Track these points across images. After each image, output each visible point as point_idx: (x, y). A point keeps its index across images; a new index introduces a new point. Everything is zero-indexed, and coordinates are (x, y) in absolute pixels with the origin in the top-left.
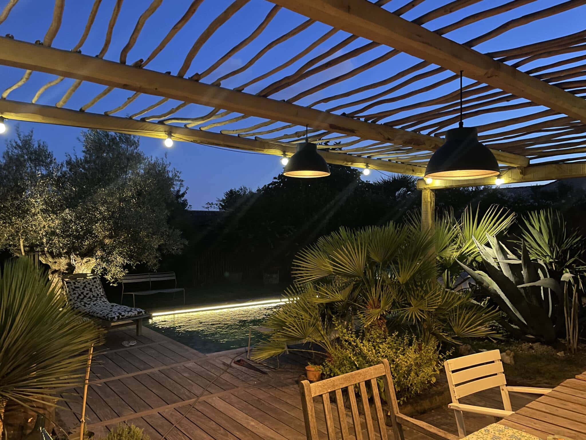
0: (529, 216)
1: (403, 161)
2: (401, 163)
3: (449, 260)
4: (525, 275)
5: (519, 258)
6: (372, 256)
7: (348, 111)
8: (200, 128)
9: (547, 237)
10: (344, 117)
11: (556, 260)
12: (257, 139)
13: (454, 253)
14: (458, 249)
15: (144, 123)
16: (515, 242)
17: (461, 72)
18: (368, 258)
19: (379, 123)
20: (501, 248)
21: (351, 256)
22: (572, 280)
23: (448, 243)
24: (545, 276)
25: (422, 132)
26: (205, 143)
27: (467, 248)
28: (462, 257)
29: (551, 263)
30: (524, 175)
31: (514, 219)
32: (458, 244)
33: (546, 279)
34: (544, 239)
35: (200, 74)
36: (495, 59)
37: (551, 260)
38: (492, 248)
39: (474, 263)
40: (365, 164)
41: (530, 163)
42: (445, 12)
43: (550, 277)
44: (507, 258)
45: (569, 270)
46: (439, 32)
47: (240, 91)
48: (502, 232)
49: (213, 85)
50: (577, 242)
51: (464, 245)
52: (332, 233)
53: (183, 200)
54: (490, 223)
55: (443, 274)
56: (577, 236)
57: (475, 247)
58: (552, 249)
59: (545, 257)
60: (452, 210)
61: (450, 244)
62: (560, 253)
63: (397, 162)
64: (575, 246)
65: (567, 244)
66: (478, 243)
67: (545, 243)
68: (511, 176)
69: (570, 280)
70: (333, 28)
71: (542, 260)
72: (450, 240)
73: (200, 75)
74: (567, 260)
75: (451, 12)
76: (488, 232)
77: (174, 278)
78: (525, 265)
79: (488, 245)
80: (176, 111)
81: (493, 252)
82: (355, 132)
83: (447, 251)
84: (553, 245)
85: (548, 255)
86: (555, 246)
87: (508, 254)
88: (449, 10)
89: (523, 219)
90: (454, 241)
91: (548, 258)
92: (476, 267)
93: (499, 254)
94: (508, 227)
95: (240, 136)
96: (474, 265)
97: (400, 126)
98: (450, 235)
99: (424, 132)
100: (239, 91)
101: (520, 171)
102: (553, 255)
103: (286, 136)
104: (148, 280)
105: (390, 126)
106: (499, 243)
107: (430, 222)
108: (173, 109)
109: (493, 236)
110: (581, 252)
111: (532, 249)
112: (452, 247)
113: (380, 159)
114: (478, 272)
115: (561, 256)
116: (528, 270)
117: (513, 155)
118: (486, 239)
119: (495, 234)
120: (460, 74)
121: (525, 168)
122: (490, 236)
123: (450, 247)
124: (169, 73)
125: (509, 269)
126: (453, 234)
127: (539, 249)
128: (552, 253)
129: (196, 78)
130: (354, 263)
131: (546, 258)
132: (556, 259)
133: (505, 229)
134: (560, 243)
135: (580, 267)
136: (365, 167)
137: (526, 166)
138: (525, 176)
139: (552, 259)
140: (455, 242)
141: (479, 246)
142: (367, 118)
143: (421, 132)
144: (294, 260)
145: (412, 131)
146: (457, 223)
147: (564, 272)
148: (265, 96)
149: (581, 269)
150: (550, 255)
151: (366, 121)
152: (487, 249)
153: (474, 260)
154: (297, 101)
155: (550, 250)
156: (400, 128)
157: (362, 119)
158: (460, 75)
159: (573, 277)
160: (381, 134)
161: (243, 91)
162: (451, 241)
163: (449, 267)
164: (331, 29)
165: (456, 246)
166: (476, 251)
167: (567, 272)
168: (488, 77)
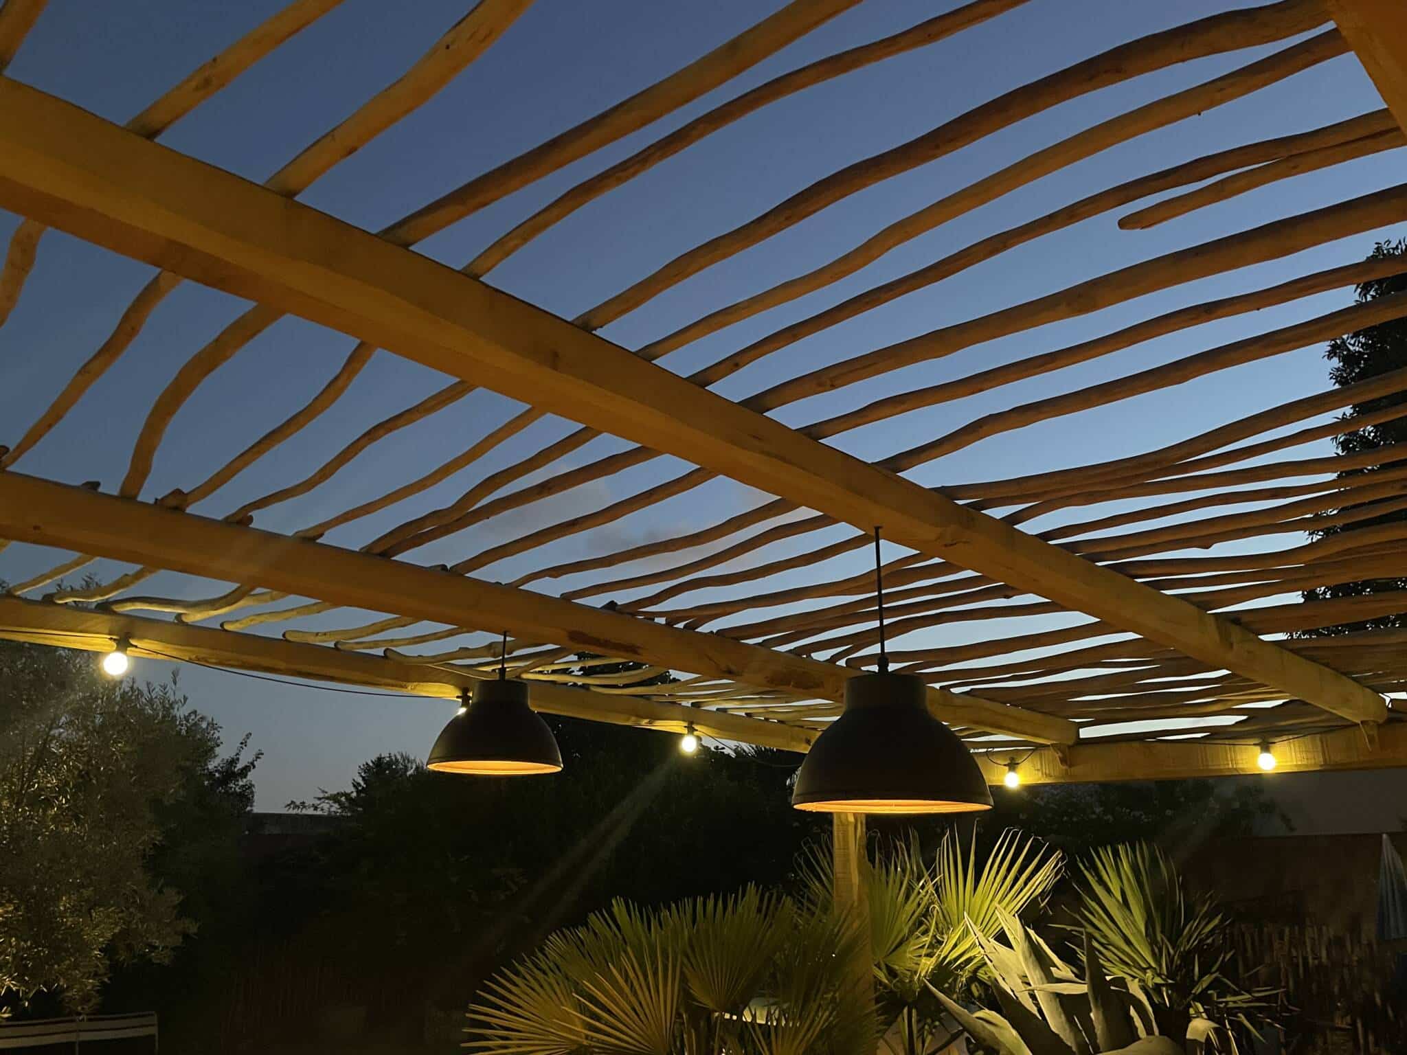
0: (1094, 861)
1: (781, 717)
2: (779, 721)
3: (910, 981)
4: (1100, 1027)
5: (1080, 976)
6: (696, 991)
7: (623, 597)
8: (222, 625)
9: (1143, 917)
10: (611, 612)
11: (1170, 981)
12: (388, 654)
13: (924, 960)
14: (931, 946)
15: (49, 609)
16: (1069, 928)
17: (877, 529)
18: (686, 995)
19: (704, 629)
20: (1035, 950)
21: (635, 994)
22: (1213, 1036)
23: (906, 931)
24: (1149, 1031)
25: (815, 656)
26: (232, 666)
27: (955, 946)
28: (943, 973)
29: (1157, 987)
30: (1070, 766)
31: (1060, 869)
32: (931, 934)
33: (1151, 1037)
34: (1134, 922)
35: (186, 491)
36: (960, 502)
37: (1158, 980)
38: (1011, 947)
39: (973, 988)
40: (686, 724)
41: (1081, 737)
42: (820, 385)
43: (1161, 1033)
44: (1051, 979)
45: (1203, 1006)
46: (814, 433)
47: (314, 539)
48: (1033, 903)
49: (228, 521)
50: (1212, 932)
51: (945, 937)
52: (592, 917)
53: (243, 786)
54: (1005, 878)
55: (899, 1019)
56: (1209, 917)
57: (973, 946)
58: (1156, 950)
59: (1144, 970)
60: (914, 837)
61: (911, 932)
62: (1177, 961)
63: (767, 719)
64: (1209, 941)
65: (1191, 937)
66: (980, 934)
67: (1139, 931)
68: (1039, 767)
69: (1208, 1038)
70: (528, 406)
71: (1137, 980)
72: (911, 923)
73: (187, 494)
74: (1196, 978)
75: (833, 387)
76: (1000, 902)
77: (153, 1030)
78: (1096, 999)
79: (1002, 938)
80: (132, 582)
81: (1018, 959)
82: (640, 651)
83: (905, 952)
84: (1159, 939)
85: (1150, 967)
86: (1162, 940)
87: (1055, 966)
88: (829, 383)
89: (1083, 868)
90: (921, 923)
91: (1149, 974)
92: (979, 999)
93: (1031, 966)
94: (1049, 887)
95: (339, 646)
96: (976, 994)
97: (760, 640)
98: (911, 906)
99: (822, 656)
100: (309, 539)
101: (1060, 754)
102: (1160, 966)
103: (465, 652)
104: (72, 1038)
105: (732, 638)
106: (1027, 935)
107: (856, 878)
108: (126, 575)
109: (1014, 915)
110: (1224, 958)
111: (1110, 947)
112: (917, 941)
113: (724, 710)
114: (986, 1013)
115: (1179, 968)
116: (1104, 1013)
117: (1040, 716)
118: (996, 924)
119: (1016, 909)
120: (873, 533)
121: (1069, 747)
122: (1005, 913)
123: (912, 941)
124: (95, 485)
125: (1060, 1010)
126: (919, 904)
127: (1127, 949)
128: (1158, 960)
129: (175, 503)
130: (642, 1016)
131: (1145, 973)
132: (1168, 977)
133: (1040, 894)
134: (1174, 936)
135: (1228, 999)
136: (685, 731)
137: (1071, 743)
138: (1072, 769)
139: (1159, 975)
140: (923, 928)
141: (983, 941)
142: (673, 617)
143: (813, 655)
144: (473, 1006)
145: (790, 651)
146: (926, 875)
147: (1192, 1011)
148: (386, 554)
149: (1231, 1005)
150: (1153, 965)
151: (670, 624)
152: (1002, 949)
153: (974, 978)
154: (476, 571)
155: (1154, 954)
156: (759, 644)
157: (662, 621)
158: (873, 536)
159: (1215, 1029)
160: (710, 659)
161: (319, 541)
162: (914, 924)
163: (910, 1000)
164: (524, 410)
165: (926, 939)
166: (975, 957)
167: (1198, 1015)
168: (946, 546)
